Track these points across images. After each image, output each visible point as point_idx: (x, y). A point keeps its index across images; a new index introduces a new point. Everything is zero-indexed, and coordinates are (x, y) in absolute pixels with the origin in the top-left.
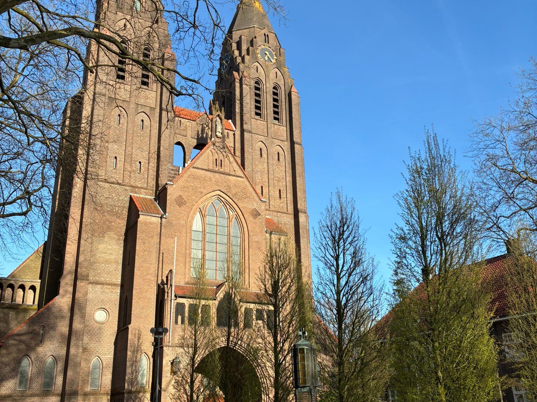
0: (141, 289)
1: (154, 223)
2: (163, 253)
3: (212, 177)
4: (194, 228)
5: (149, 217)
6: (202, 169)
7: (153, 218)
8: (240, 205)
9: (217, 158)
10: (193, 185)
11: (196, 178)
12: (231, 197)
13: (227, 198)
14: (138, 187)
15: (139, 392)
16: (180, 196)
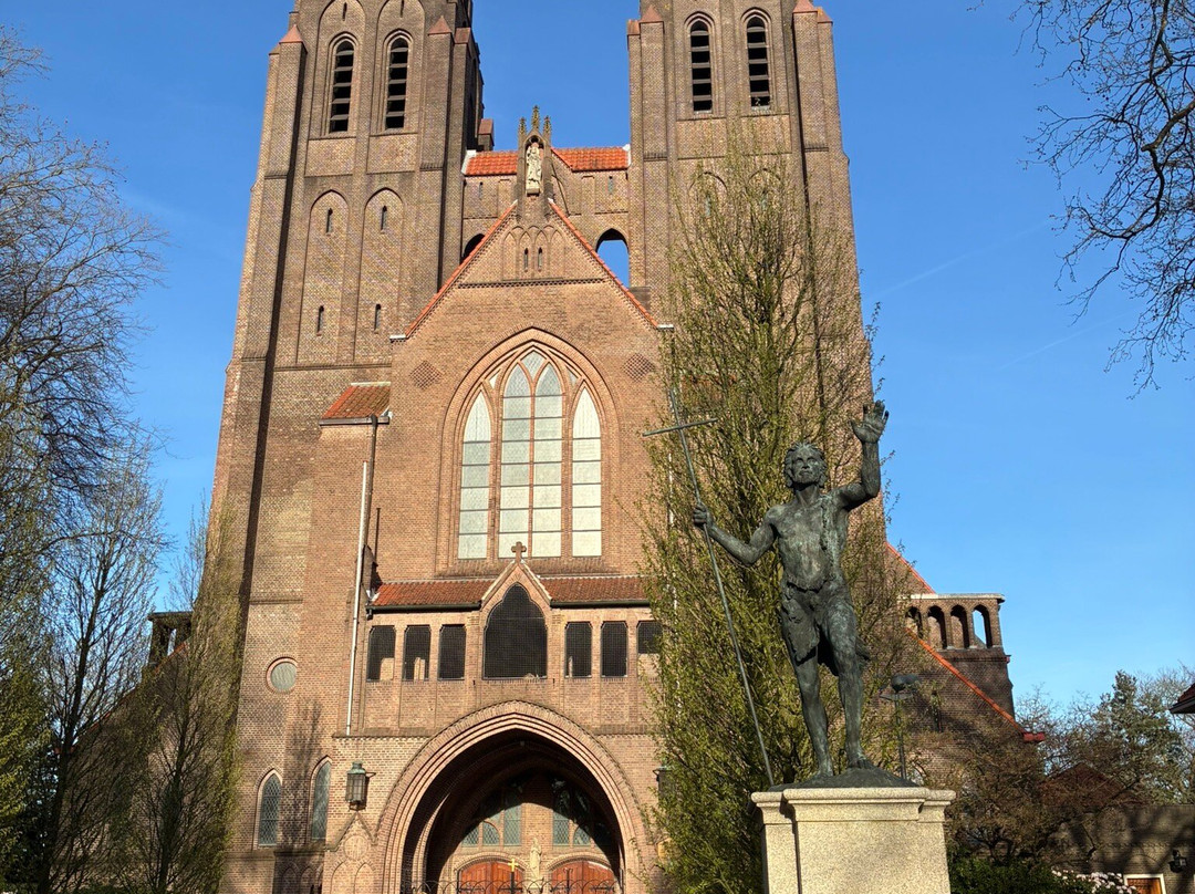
0: (321, 601)
1: (356, 440)
2: (379, 509)
3: (512, 298)
4: (469, 435)
5: (346, 428)
6: (483, 285)
7: (354, 428)
8: (594, 354)
9: (529, 247)
10: (458, 329)
11: (464, 309)
12: (566, 338)
13: (557, 342)
14: (370, 366)
15: (311, 853)
16: (425, 363)
